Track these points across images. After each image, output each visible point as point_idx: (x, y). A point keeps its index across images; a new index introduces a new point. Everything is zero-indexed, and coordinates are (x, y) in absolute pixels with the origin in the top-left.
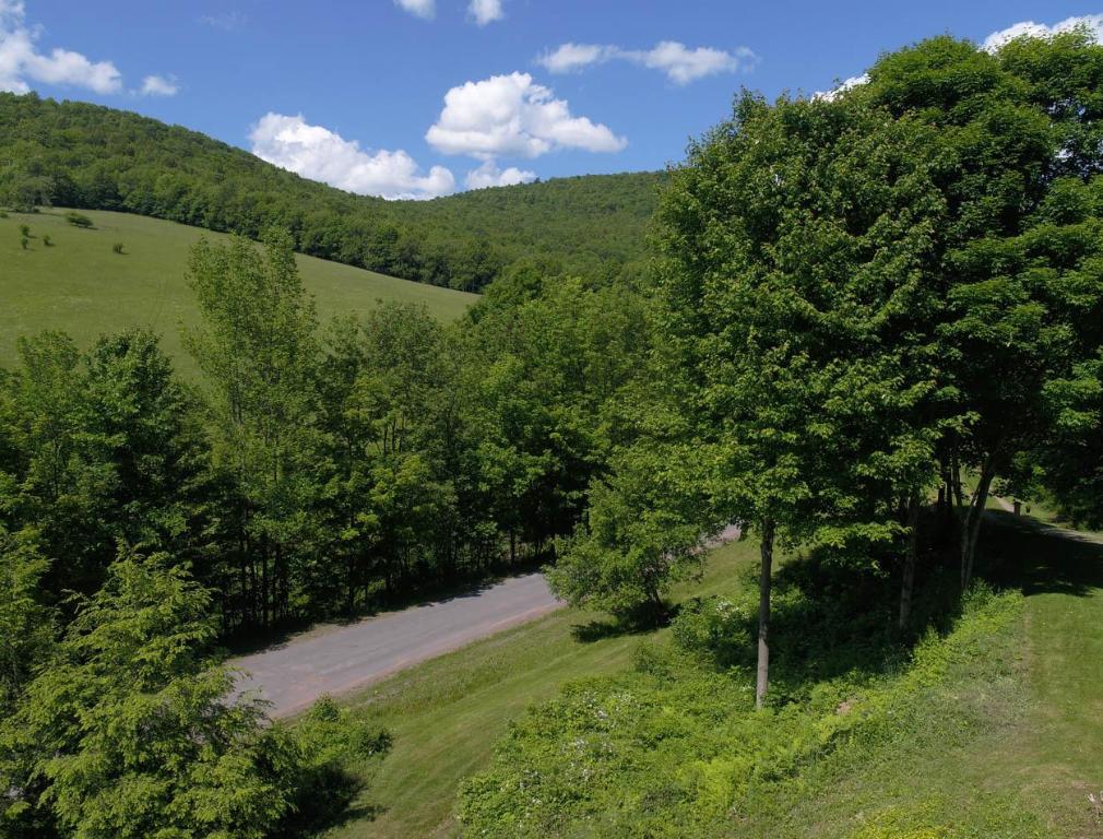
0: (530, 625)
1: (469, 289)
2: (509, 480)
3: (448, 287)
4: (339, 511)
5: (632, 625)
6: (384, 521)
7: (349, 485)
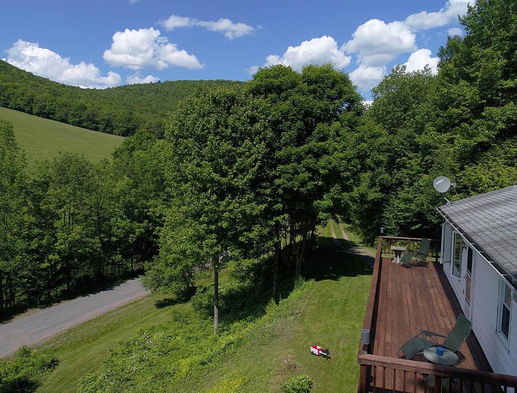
0: (135, 302)
1: (124, 135)
2: (127, 235)
3: (113, 134)
4: (40, 254)
5: (183, 299)
6: (63, 258)
7: (44, 242)
